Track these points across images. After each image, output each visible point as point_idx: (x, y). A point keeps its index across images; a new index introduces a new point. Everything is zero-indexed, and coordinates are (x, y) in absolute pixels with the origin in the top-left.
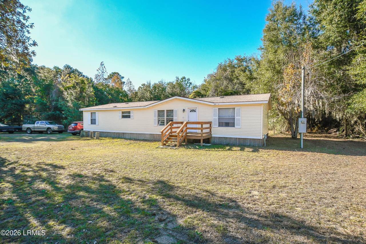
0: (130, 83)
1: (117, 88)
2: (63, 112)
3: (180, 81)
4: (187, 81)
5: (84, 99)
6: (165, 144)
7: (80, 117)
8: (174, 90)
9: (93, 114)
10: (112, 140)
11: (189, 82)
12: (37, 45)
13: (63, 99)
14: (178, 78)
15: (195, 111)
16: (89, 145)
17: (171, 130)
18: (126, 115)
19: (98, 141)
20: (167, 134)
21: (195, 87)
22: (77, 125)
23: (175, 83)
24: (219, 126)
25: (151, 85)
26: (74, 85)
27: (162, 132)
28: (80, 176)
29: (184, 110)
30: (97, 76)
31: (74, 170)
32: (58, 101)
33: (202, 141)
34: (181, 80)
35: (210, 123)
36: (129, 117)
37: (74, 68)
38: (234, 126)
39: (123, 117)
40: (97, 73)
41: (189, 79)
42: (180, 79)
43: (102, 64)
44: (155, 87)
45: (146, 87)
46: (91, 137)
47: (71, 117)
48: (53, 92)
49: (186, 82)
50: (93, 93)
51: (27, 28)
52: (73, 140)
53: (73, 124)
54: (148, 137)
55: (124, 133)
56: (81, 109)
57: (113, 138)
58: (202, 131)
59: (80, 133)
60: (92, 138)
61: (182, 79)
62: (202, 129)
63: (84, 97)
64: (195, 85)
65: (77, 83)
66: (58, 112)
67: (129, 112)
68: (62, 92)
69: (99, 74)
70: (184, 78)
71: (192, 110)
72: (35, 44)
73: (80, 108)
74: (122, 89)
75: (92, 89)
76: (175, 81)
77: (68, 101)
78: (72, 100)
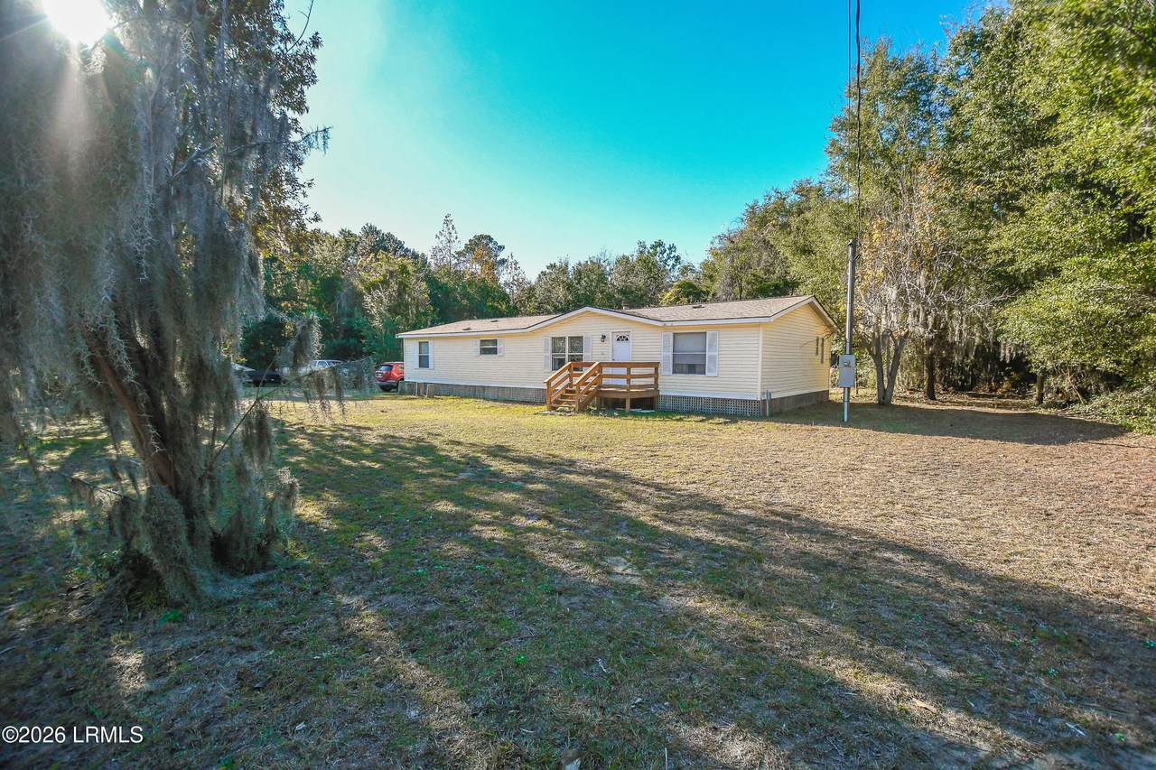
0: (513, 266)
1: (483, 280)
2: (364, 341)
3: (649, 252)
4: (668, 251)
5: (408, 309)
6: (554, 409)
7: (397, 353)
8: (632, 279)
9: (423, 345)
10: (456, 401)
11: (673, 254)
12: (320, 219)
13: (364, 311)
14: (642, 244)
15: (627, 339)
16: (413, 407)
17: (571, 380)
18: (489, 348)
19: (431, 402)
20: (559, 388)
21: (685, 270)
22: (391, 370)
23: (635, 259)
24: (674, 372)
25: (570, 268)
26: (385, 276)
27: (548, 383)
28: (392, 437)
29: (604, 337)
30: (436, 250)
31: (384, 432)
32: (350, 315)
33: (628, 404)
34: (651, 251)
35: (656, 365)
36: (494, 351)
37: (385, 231)
38: (704, 373)
39: (484, 351)
40: (435, 243)
41: (672, 248)
42: (648, 246)
43: (447, 222)
44: (579, 273)
45: (557, 272)
46: (419, 394)
47: (381, 352)
48: (342, 295)
49: (665, 255)
50: (426, 296)
51: (302, 188)
52: (384, 399)
53: (383, 368)
54: (531, 396)
55: (484, 387)
56: (400, 336)
57: (462, 397)
58: (628, 381)
59: (396, 387)
60: (421, 396)
61: (653, 247)
62: (629, 377)
63: (407, 306)
64: (686, 264)
65: (391, 273)
66: (352, 341)
67: (495, 342)
68: (362, 295)
69: (441, 246)
70: (660, 244)
71: (621, 337)
72: (317, 219)
73: (398, 331)
74: (495, 280)
75: (424, 285)
76: (636, 254)
77: (372, 317)
78: (380, 314)
